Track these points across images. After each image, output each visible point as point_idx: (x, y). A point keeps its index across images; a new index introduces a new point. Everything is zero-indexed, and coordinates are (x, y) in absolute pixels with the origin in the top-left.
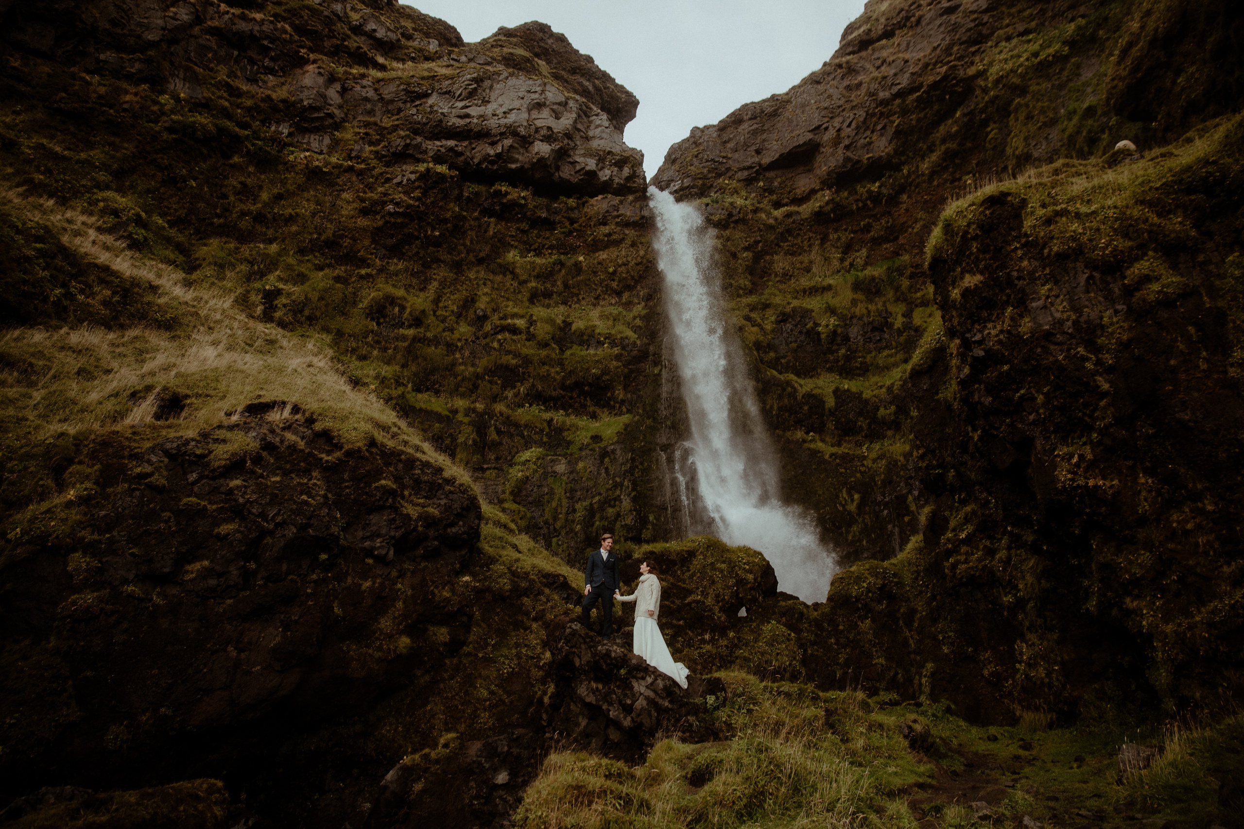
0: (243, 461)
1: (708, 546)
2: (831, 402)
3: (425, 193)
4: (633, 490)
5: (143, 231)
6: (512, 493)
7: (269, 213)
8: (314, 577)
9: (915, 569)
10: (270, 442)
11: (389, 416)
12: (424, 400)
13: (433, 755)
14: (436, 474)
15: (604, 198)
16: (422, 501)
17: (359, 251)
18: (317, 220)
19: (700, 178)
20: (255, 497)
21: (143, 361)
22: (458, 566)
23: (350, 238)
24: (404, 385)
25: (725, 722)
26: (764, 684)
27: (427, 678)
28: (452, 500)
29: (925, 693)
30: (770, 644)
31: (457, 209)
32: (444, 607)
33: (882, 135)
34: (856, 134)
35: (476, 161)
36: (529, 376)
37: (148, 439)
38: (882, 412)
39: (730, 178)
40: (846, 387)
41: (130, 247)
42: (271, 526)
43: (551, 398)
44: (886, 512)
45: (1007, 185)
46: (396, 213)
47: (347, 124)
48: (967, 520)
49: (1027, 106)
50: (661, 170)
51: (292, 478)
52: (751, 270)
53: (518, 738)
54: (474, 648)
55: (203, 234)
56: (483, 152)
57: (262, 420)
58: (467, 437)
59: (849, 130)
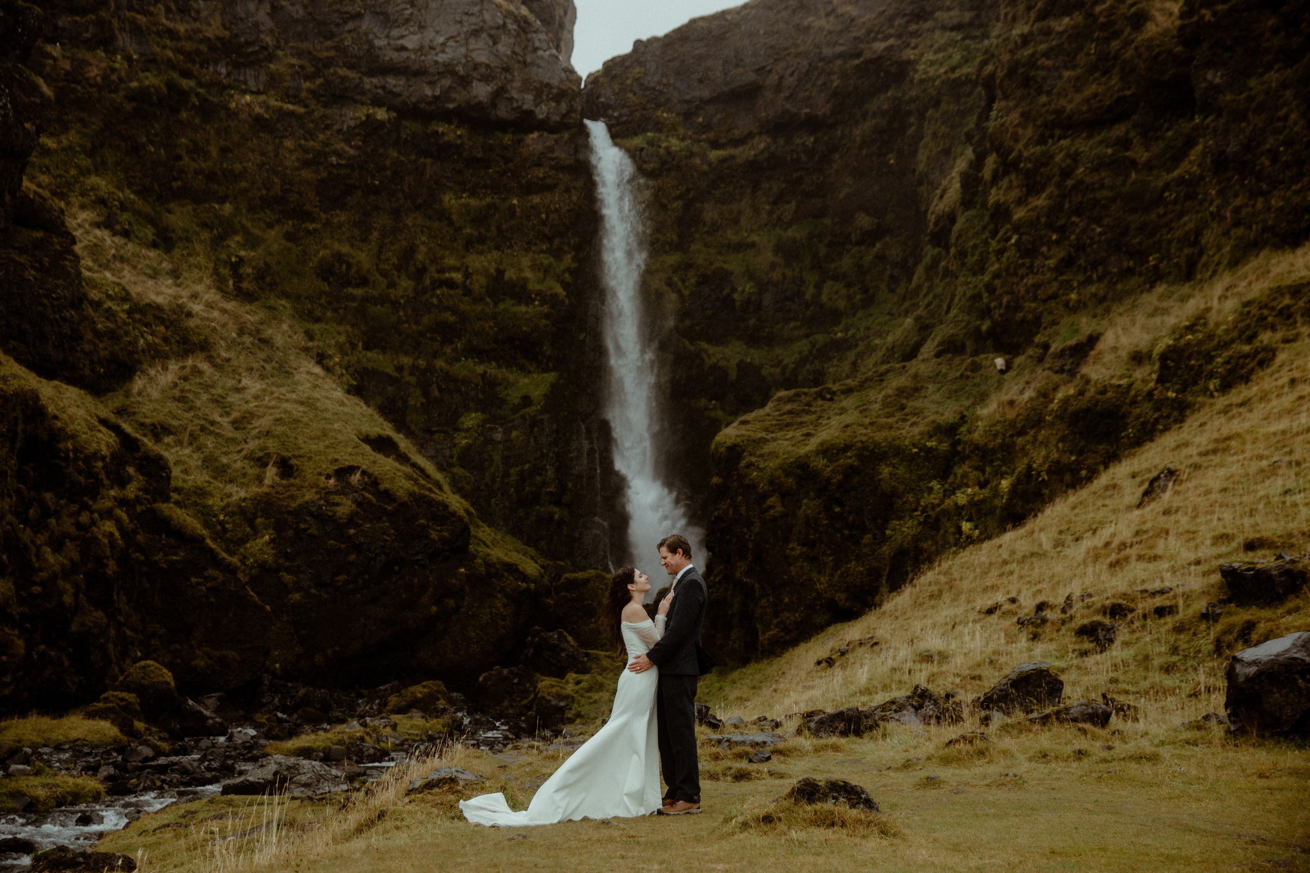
2: (733, 375)
3: (365, 141)
4: (557, 460)
6: (458, 458)
7: (219, 169)
10: (359, 502)
12: (377, 360)
15: (539, 136)
16: (439, 528)
17: (305, 205)
18: (264, 173)
19: (638, 110)
23: (296, 192)
24: (356, 346)
27: (443, 626)
28: (455, 527)
31: (395, 154)
33: (821, 92)
34: (797, 85)
35: (413, 100)
36: (466, 332)
39: (669, 110)
40: (750, 358)
42: (374, 555)
43: (485, 351)
46: (339, 165)
47: (280, 53)
52: (680, 222)
54: (467, 609)
55: (165, 199)
56: (421, 92)
57: (349, 483)
58: (416, 399)
59: (791, 79)
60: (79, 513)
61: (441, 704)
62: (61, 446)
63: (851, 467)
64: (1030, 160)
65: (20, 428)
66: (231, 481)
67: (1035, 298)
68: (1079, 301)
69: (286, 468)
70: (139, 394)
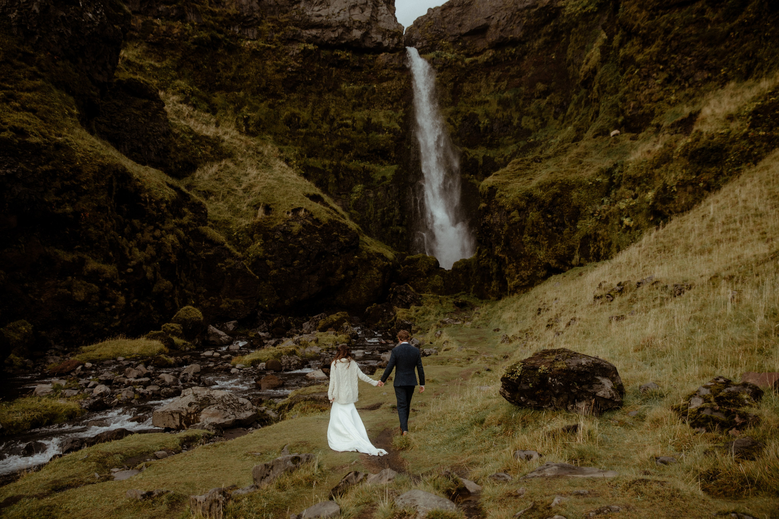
2: (481, 162)
3: (304, 60)
4: (399, 205)
6: (353, 206)
7: (237, 76)
10: (304, 225)
12: (313, 162)
14: (346, 227)
15: (385, 55)
17: (277, 91)
18: (258, 77)
19: (431, 41)
22: (354, 253)
23: (273, 85)
24: (304, 155)
27: (348, 285)
28: (352, 235)
31: (318, 66)
32: (351, 265)
33: (518, 26)
34: (506, 24)
35: (326, 40)
36: (354, 148)
39: (445, 40)
40: (488, 155)
43: (364, 157)
46: (292, 71)
47: (263, 21)
51: (312, 235)
52: (452, 92)
54: (359, 276)
55: (213, 91)
56: (329, 36)
57: (298, 216)
58: (332, 179)
59: (503, 21)
60: (154, 230)
61: (346, 325)
62: (142, 195)
63: (556, 193)
64: (645, 28)
65: (115, 184)
66: (241, 217)
67: (650, 101)
68: (676, 100)
69: (268, 209)
70: (199, 178)
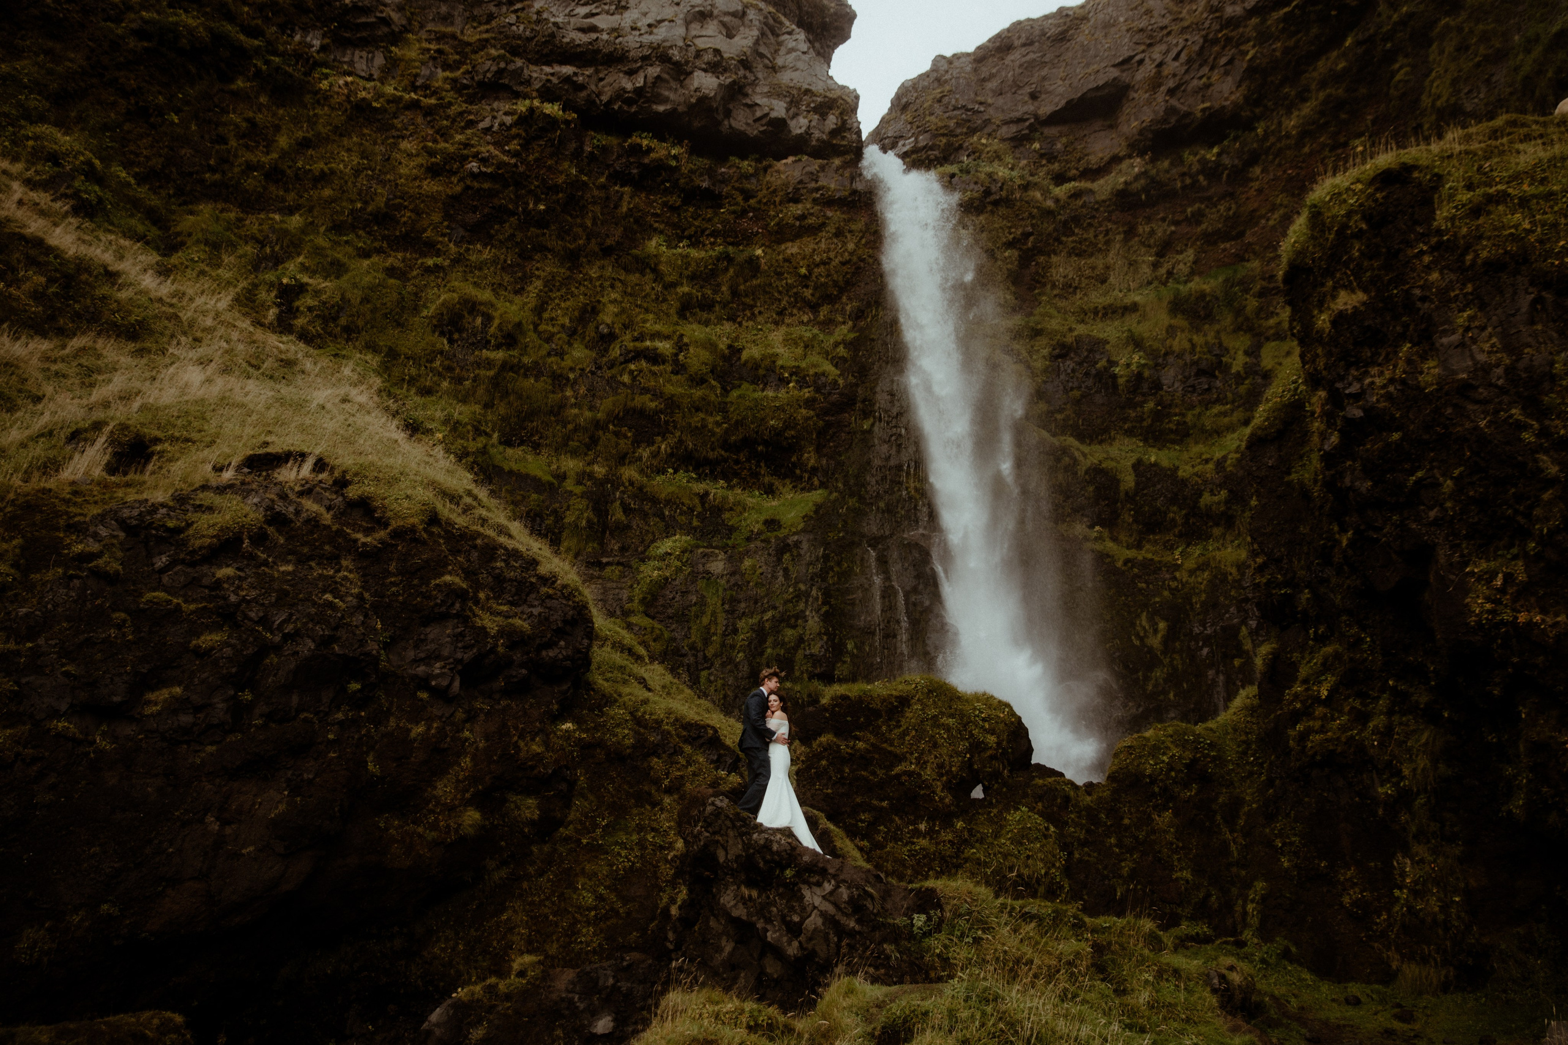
0: (238, 539)
1: (930, 691)
2: (1129, 481)
3: (526, 146)
4: (824, 603)
5: (97, 188)
6: (643, 601)
7: (290, 167)
8: (340, 716)
9: (1243, 738)
10: (279, 513)
11: (462, 480)
12: (516, 458)
13: (502, 986)
14: (528, 569)
15: (795, 162)
16: (505, 608)
17: (425, 230)
18: (362, 181)
19: (943, 135)
20: (254, 593)
21: (92, 385)
22: (556, 707)
23: (412, 211)
24: (486, 434)
25: (939, 956)
26: (1001, 900)
27: (503, 873)
28: (550, 608)
29: (1251, 926)
30: (1017, 841)
31: (574, 171)
32: (533, 768)
33: (1227, 73)
34: (1187, 71)
35: (605, 98)
36: (675, 427)
37: (96, 503)
38: (1206, 499)
39: (989, 135)
40: (1153, 459)
41: (76, 211)
42: (277, 639)
43: (707, 462)
44: (1205, 651)
45: (1414, 153)
46: (482, 174)
47: (410, 36)
48: (1326, 667)
49: (1460, 29)
50: (884, 121)
51: (311, 568)
52: (1015, 277)
53: (629, 966)
54: (577, 831)
55: (188, 198)
56: (616, 85)
58: (578, 515)
59: (1176, 64)
